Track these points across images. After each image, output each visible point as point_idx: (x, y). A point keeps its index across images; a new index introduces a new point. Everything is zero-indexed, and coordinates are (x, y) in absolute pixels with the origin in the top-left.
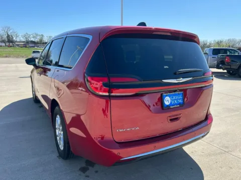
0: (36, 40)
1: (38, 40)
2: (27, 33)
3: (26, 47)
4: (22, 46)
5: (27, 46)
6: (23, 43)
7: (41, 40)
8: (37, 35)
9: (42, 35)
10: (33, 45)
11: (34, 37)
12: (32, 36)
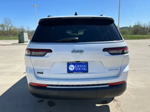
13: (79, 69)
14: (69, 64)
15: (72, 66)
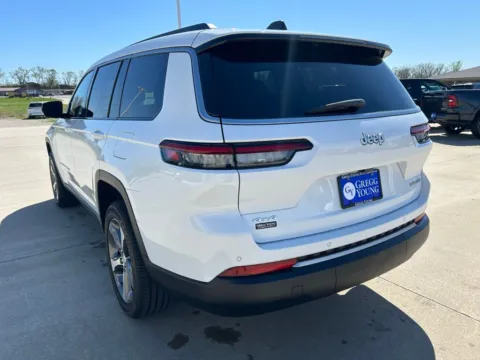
0: (40, 81)
1: (46, 81)
2: (20, 68)
3: (20, 96)
4: (13, 94)
5: (23, 94)
6: (13, 89)
7: (51, 81)
8: (42, 70)
9: (53, 70)
10: (35, 92)
11: (35, 75)
12: (31, 73)
13: (365, 192)
14: (341, 181)
15: (349, 186)
